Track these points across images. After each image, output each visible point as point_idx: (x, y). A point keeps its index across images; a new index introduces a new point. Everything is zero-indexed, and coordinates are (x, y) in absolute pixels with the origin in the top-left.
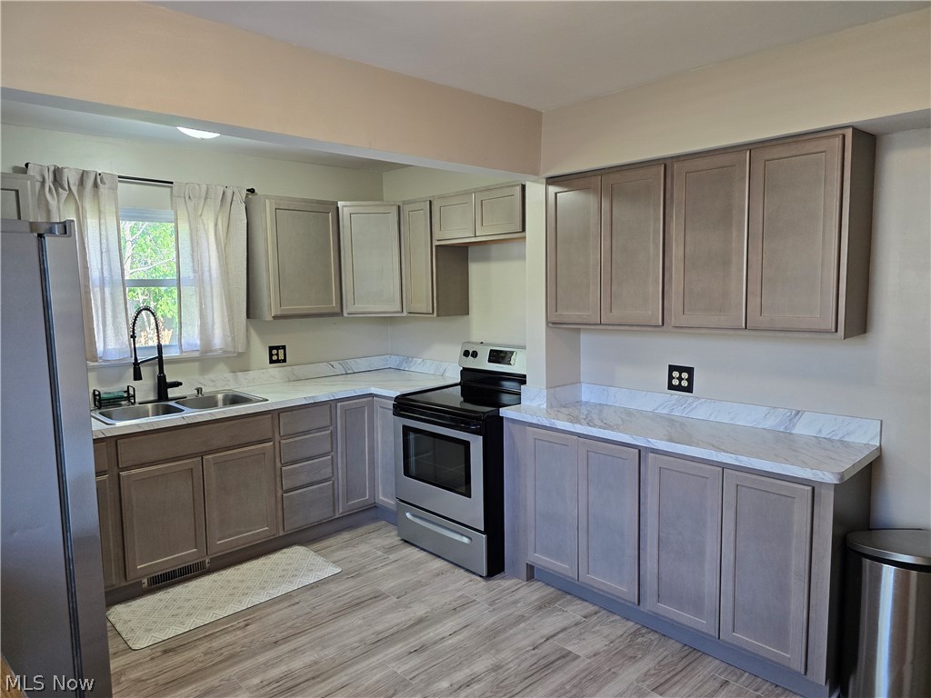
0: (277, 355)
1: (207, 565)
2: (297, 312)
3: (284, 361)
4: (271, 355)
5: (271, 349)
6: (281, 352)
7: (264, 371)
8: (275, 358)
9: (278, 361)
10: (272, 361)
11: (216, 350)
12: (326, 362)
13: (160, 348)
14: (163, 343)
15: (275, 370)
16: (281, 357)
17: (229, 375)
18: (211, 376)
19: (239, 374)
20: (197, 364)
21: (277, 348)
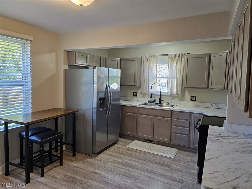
0: (193, 98)
1: (155, 142)
2: (191, 86)
3: (195, 100)
4: (191, 98)
5: (191, 96)
6: (194, 98)
7: (188, 102)
8: (192, 99)
9: (193, 100)
10: (191, 100)
11: (174, 94)
12: (210, 103)
13: (160, 92)
14: (161, 91)
15: (192, 103)
16: (194, 99)
17: (178, 101)
18: (174, 101)
19: (181, 101)
20: (171, 97)
21: (193, 96)
